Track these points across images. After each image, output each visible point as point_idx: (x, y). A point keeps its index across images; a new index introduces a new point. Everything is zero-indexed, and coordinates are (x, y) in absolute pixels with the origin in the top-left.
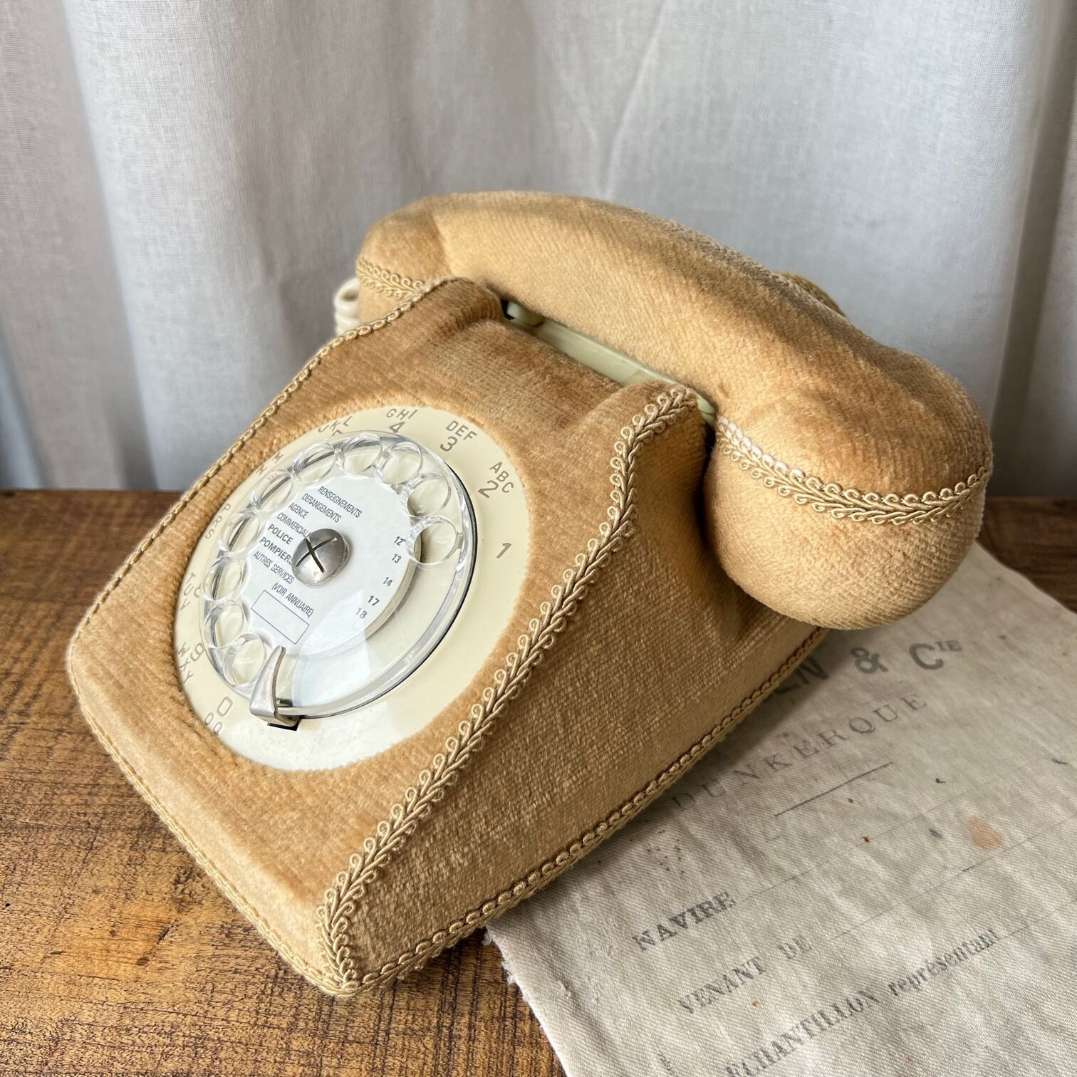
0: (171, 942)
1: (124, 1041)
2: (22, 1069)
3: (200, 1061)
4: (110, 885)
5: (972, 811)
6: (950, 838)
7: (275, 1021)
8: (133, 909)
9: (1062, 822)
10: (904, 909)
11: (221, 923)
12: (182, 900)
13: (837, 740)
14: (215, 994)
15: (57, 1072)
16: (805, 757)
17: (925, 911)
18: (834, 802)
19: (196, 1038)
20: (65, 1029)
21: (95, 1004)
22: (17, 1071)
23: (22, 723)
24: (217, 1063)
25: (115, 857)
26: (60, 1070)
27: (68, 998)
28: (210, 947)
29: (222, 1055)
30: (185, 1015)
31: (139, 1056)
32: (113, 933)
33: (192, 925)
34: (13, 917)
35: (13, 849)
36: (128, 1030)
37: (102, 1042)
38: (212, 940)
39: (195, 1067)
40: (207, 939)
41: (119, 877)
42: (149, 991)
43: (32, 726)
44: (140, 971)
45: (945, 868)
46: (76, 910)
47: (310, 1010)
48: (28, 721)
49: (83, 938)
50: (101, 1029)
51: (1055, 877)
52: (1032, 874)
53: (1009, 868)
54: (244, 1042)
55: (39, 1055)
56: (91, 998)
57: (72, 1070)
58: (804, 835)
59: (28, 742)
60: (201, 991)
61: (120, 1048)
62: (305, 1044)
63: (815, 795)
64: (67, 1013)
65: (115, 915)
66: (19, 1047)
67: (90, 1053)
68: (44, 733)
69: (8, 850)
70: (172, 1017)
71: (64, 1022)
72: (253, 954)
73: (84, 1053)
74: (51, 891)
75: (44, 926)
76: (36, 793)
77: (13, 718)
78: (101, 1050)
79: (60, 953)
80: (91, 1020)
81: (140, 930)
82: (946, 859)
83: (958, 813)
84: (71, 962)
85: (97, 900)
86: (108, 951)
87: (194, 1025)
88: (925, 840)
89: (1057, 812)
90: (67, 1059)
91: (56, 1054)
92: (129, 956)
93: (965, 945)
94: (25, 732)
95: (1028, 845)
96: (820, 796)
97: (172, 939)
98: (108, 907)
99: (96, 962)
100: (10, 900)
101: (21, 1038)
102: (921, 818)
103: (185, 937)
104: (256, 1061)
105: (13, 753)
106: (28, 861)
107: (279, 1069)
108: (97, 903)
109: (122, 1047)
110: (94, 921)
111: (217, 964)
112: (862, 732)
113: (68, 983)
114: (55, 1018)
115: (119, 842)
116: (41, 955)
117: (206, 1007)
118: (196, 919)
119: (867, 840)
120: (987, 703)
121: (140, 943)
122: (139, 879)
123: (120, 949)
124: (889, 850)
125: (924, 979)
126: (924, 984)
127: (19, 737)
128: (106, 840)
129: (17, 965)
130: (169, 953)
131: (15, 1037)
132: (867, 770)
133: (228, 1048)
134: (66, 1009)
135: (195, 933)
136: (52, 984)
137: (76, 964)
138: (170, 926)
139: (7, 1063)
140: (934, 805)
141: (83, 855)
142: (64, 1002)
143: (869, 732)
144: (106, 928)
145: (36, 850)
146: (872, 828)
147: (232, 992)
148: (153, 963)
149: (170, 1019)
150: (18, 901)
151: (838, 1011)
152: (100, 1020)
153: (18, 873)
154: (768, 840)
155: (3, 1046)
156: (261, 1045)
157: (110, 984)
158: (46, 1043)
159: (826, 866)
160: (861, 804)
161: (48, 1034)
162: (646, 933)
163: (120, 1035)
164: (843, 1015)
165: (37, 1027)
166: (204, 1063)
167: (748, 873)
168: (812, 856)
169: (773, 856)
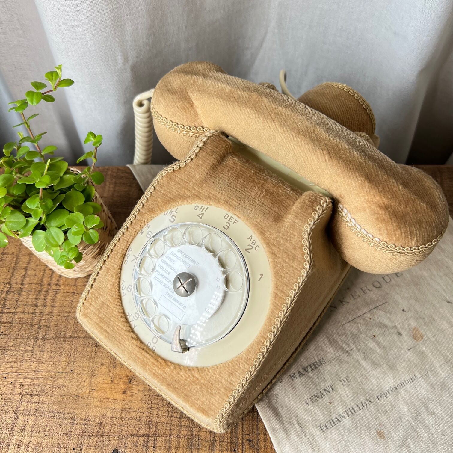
1: (124, 423)
2: (91, 434)
4: (107, 361)
5: (414, 324)
6: (405, 336)
7: (175, 415)
8: (117, 371)
9: (446, 329)
10: (385, 366)
13: (367, 291)
14: (152, 405)
15: (103, 435)
16: (355, 299)
17: (392, 367)
18: (364, 319)
19: (148, 422)
20: (103, 419)
21: (111, 409)
23: (58, 290)
24: (157, 431)
27: (101, 407)
29: (159, 428)
30: (143, 413)
31: (130, 428)
32: (112, 381)
34: (75, 376)
35: (68, 347)
36: (125, 419)
37: (117, 424)
39: (150, 432)
41: (109, 358)
42: (129, 404)
43: (62, 291)
44: (124, 396)
45: (402, 349)
46: (96, 372)
48: (60, 288)
49: (102, 383)
50: (115, 419)
51: (440, 353)
52: (432, 352)
53: (424, 349)
54: (165, 422)
55: (96, 430)
56: (109, 407)
58: (352, 333)
59: (63, 299)
60: (147, 403)
61: (123, 426)
62: (186, 423)
63: (357, 316)
64: (102, 413)
65: (111, 374)
66: (88, 426)
67: (113, 428)
68: (68, 294)
71: (102, 416)
73: (111, 428)
74: (86, 364)
75: (87, 379)
76: (71, 322)
77: (54, 287)
78: (117, 427)
79: (95, 390)
80: (111, 416)
81: (121, 380)
82: (402, 345)
83: (409, 325)
84: (99, 393)
85: (103, 368)
86: (111, 388)
87: (147, 417)
88: (395, 336)
89: (445, 325)
90: (106, 430)
91: (102, 429)
92: (119, 390)
93: (405, 381)
94: (60, 293)
95: (432, 339)
96: (359, 317)
97: (133, 383)
98: (108, 371)
99: (108, 393)
100: (72, 368)
102: (395, 327)
103: (138, 382)
104: (170, 429)
105: (58, 304)
106: (74, 352)
108: (104, 369)
109: (124, 426)
110: (104, 377)
111: (151, 393)
112: (377, 288)
113: (100, 401)
114: (98, 415)
116: (88, 391)
117: (150, 410)
119: (374, 336)
120: (425, 274)
121: (122, 385)
123: (116, 388)
124: (382, 341)
125: (389, 393)
126: (389, 396)
127: (58, 296)
129: (80, 395)
130: (133, 389)
131: (86, 422)
132: (378, 305)
133: (160, 425)
135: (141, 382)
136: (95, 402)
137: (101, 394)
138: (132, 378)
139: (85, 433)
140: (400, 321)
141: (94, 349)
142: (100, 409)
143: (380, 287)
144: (109, 379)
145: (76, 348)
146: (377, 331)
147: (158, 404)
148: (128, 393)
149: (138, 415)
150: (75, 369)
151: (358, 407)
152: (114, 415)
153: (72, 357)
154: (339, 335)
155: (83, 426)
156: (171, 424)
157: (115, 402)
158: (97, 425)
159: (359, 347)
160: (374, 320)
161: (97, 421)
162: (294, 374)
163: (122, 421)
164: (360, 409)
165: (93, 419)
166: (153, 431)
167: (331, 350)
168: (354, 343)
169: (340, 342)
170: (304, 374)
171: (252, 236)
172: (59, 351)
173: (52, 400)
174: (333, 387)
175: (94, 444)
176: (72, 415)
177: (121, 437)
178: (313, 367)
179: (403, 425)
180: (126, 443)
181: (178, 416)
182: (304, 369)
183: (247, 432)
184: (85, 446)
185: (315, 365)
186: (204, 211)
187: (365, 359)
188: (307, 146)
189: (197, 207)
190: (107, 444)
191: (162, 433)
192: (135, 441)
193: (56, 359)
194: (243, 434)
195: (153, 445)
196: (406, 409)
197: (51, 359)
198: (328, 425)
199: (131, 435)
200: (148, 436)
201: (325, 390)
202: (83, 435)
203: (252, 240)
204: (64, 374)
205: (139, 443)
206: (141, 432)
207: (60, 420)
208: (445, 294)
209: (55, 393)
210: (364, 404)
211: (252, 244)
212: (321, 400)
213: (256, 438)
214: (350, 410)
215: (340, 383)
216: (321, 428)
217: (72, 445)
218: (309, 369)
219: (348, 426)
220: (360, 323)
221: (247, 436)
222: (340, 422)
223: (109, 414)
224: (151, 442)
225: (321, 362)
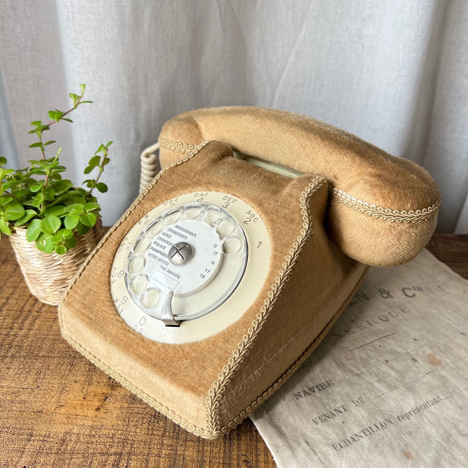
0: (109, 402)
1: (93, 440)
2: (49, 452)
3: (126, 448)
4: (82, 379)
6: (421, 362)
7: (156, 433)
8: (92, 389)
9: (465, 357)
10: (403, 388)
11: (130, 394)
12: (113, 385)
13: (374, 323)
14: (130, 422)
15: (65, 453)
16: (361, 329)
17: (411, 389)
18: (373, 346)
19: (123, 439)
20: (67, 436)
21: (79, 426)
22: (47, 453)
23: (38, 316)
24: (133, 449)
25: (83, 368)
26: (66, 452)
27: (68, 424)
28: (126, 404)
29: (135, 446)
30: (118, 430)
31: (99, 446)
32: (84, 398)
33: (118, 395)
34: (41, 392)
35: (39, 365)
36: (94, 436)
37: (84, 441)
38: (127, 401)
39: (124, 450)
40: (124, 401)
41: (85, 376)
42: (102, 421)
43: (43, 317)
44: (97, 413)
45: (419, 373)
46: (68, 389)
47: (170, 428)
48: (41, 315)
49: (72, 400)
50: (83, 436)
51: (463, 377)
52: (453, 376)
53: (444, 373)
54: (143, 440)
55: (56, 447)
56: (77, 423)
57: (71, 452)
58: (362, 359)
59: (42, 323)
60: (124, 421)
61: (91, 443)
62: (170, 442)
63: (366, 343)
64: (67, 429)
65: (84, 391)
66: (48, 443)
67: (79, 445)
68: (49, 320)
69: (37, 365)
70: (112, 431)
71: (67, 433)
72: (144, 406)
73: (76, 445)
74: (57, 381)
75: (55, 395)
76: (47, 343)
77: (35, 314)
78: (83, 444)
79: (62, 406)
80: (78, 432)
81: (96, 397)
82: (419, 369)
83: (423, 352)
84: (68, 409)
85: (76, 385)
86: (83, 405)
87: (122, 434)
88: (410, 362)
89: (463, 353)
90: (69, 448)
91: (64, 446)
92: (92, 407)
93: (427, 402)
94: (40, 319)
95: (451, 365)
96: (367, 344)
97: (110, 401)
98: (81, 388)
99: (78, 409)
100: (39, 385)
101: (48, 440)
102: (409, 354)
103: (115, 400)
104: (149, 448)
105: (36, 327)
106: (45, 370)
107: (159, 451)
108: (77, 386)
109: (92, 443)
110: (76, 393)
111: (130, 410)
112: (384, 321)
113: (67, 418)
114: (62, 431)
115: (84, 362)
116: (55, 407)
117: (126, 427)
118: (119, 393)
119: (387, 361)
120: (433, 311)
121: (96, 402)
122: (94, 377)
123: (88, 404)
124: (396, 366)
125: (411, 415)
126: (412, 418)
127: (38, 321)
128: (78, 362)
129: (44, 411)
130: (109, 406)
131: (46, 439)
132: (386, 335)
133: (137, 443)
134: (67, 428)
135: (119, 398)
136: (60, 418)
137: (70, 410)
138: (108, 395)
139: (43, 449)
140: (414, 349)
141: (69, 367)
142: (66, 425)
143: (386, 321)
144: (82, 396)
145: (49, 366)
146: (389, 357)
147: (137, 421)
148: (103, 410)
149: (111, 432)
150: (43, 385)
151: (377, 427)
152: (82, 432)
153: (42, 374)
154: (347, 360)
155: (40, 443)
156: (151, 442)
157: (85, 418)
158: (59, 442)
159: (371, 371)
160: (384, 348)
161: (60, 438)
162: (299, 393)
163: (91, 438)
164: (378, 429)
165: (55, 435)
166: (128, 449)
167: (339, 372)
168: (365, 367)
169: (349, 366)
170: (311, 394)
171: (250, 211)
172: (28, 368)
173: (9, 416)
174: (345, 408)
175: (51, 462)
176: (30, 431)
177: (86, 455)
178: (320, 388)
179: (433, 446)
180: (92, 462)
181: (160, 435)
182: (310, 389)
183: (244, 453)
184: (40, 465)
185: (322, 387)
186: (203, 197)
187: (379, 381)
188: (300, 133)
189: (197, 194)
190: (67, 462)
191: (139, 451)
192: (104, 460)
193: (22, 376)
194: (238, 455)
195: (125, 465)
196: (433, 430)
197: (17, 376)
198: (343, 444)
199: (100, 453)
200: (121, 454)
201: (336, 410)
202: (39, 453)
203: (251, 214)
204: (29, 390)
205: (109, 462)
206: (113, 450)
207: (14, 436)
208: (457, 327)
209: (14, 408)
210: (383, 424)
211: (251, 217)
212: (332, 420)
213: (254, 459)
214: (368, 430)
215: (353, 404)
216: (334, 446)
217: (24, 462)
218: (316, 389)
219: (366, 445)
220: (370, 350)
221: (243, 457)
222: (356, 441)
223: (76, 431)
224: (123, 461)
225: (329, 384)
